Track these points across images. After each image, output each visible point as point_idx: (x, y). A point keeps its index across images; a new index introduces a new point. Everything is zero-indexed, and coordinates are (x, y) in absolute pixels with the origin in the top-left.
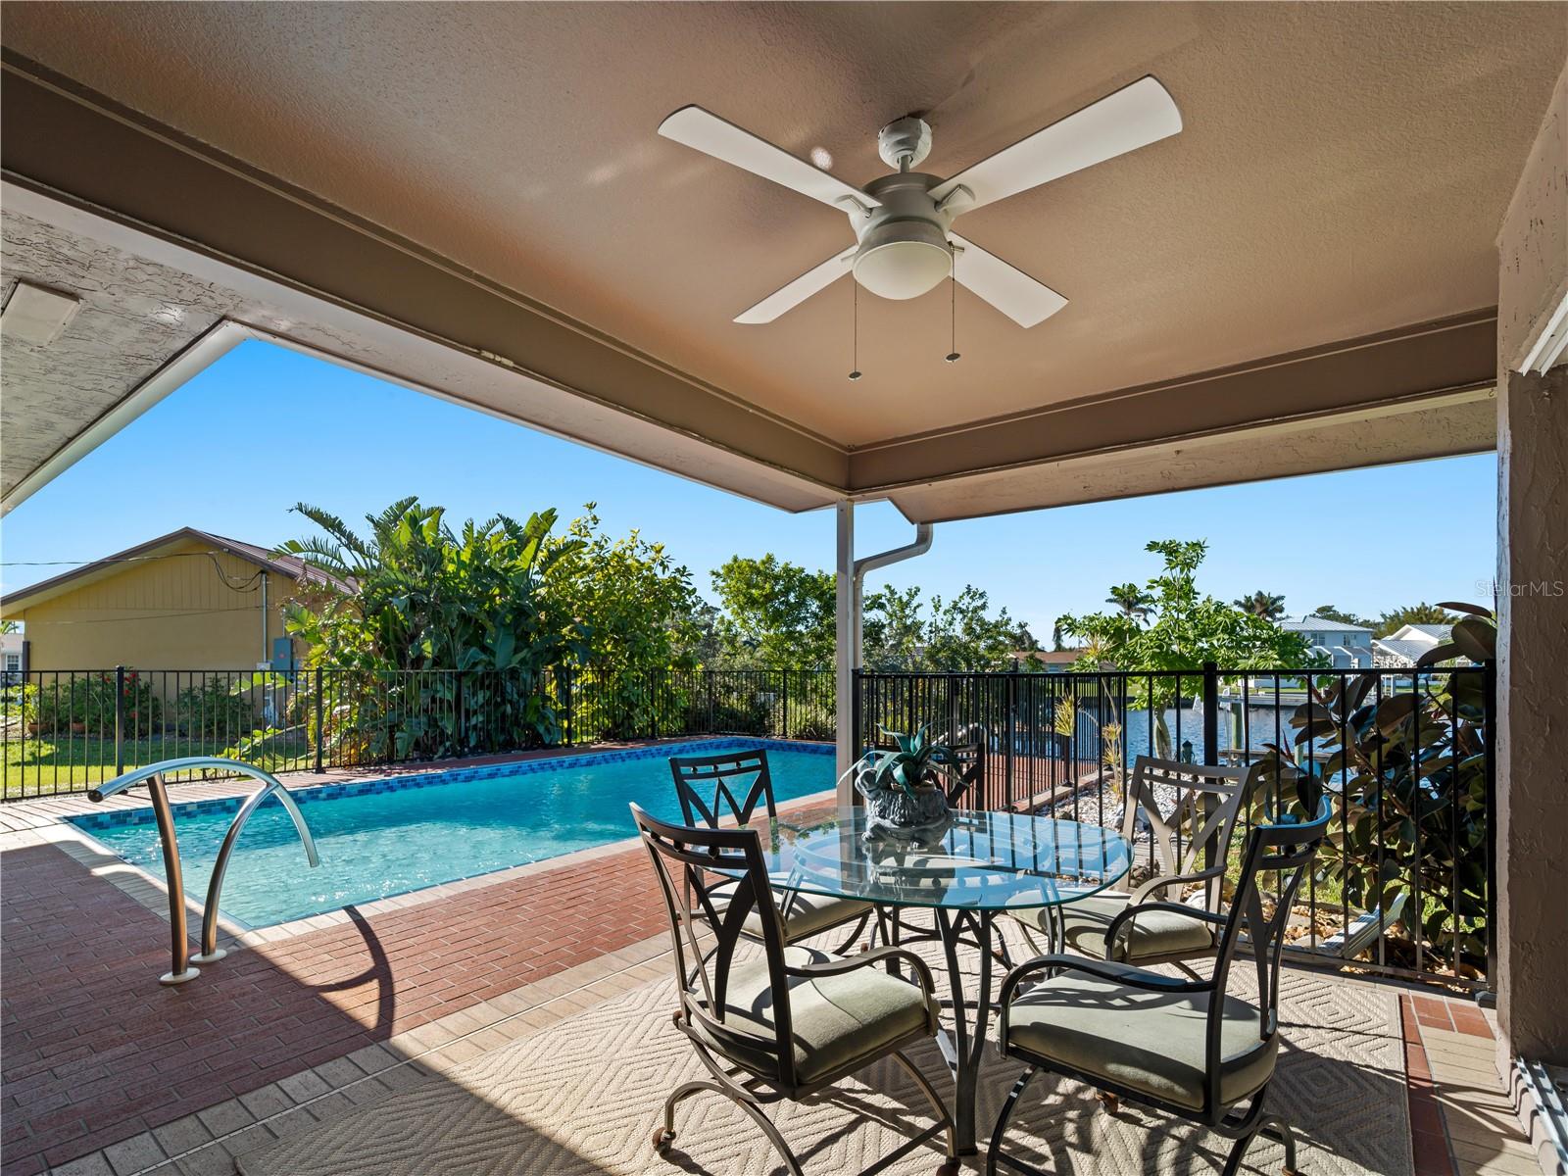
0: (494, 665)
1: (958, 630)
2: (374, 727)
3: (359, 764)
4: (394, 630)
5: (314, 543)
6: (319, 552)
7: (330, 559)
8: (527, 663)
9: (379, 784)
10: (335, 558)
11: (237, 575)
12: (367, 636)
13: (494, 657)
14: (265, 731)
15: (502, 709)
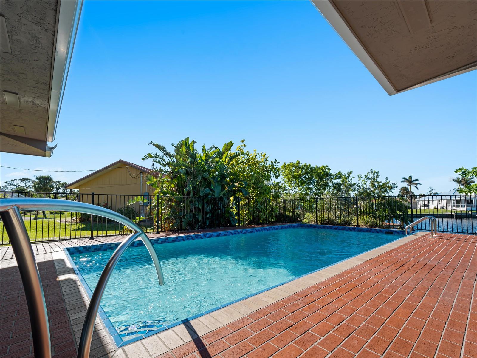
0: (214, 195)
1: (368, 186)
2: (175, 218)
3: (170, 231)
4: (181, 183)
5: (156, 154)
6: (157, 157)
7: (161, 160)
8: (225, 195)
9: (179, 238)
10: (162, 159)
11: (134, 173)
12: (172, 186)
13: (214, 193)
14: (140, 218)
15: (217, 211)
